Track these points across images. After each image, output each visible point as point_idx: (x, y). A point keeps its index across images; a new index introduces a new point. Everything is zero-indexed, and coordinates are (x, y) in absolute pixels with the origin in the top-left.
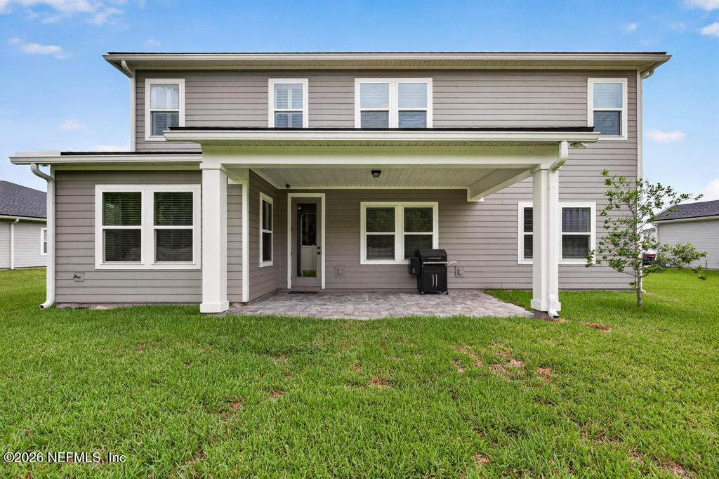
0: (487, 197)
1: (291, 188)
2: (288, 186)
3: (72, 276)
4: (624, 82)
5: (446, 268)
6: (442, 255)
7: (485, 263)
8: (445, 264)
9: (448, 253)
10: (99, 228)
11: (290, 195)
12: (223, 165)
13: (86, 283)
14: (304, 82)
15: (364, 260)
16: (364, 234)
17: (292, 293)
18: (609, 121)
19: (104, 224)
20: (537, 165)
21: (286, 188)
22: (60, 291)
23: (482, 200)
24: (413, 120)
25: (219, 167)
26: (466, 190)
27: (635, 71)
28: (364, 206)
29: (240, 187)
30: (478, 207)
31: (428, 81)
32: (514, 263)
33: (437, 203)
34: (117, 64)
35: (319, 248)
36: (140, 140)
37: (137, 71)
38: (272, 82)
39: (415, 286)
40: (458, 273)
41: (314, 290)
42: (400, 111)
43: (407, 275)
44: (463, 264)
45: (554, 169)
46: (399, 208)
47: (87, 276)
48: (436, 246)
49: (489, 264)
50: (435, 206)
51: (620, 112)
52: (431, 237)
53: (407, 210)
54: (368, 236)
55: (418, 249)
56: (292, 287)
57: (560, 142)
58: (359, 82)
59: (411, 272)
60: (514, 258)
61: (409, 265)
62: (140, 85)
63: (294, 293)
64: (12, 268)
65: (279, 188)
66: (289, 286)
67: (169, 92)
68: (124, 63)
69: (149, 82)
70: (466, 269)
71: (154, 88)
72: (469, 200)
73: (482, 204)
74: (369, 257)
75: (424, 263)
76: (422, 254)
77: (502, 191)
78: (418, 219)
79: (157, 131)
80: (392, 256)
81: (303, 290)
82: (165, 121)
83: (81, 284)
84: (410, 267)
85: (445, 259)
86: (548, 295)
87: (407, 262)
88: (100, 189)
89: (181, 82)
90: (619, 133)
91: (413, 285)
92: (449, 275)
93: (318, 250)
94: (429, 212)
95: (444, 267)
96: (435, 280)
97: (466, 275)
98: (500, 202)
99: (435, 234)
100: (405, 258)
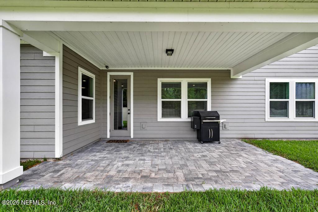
0: (243, 76)
1: (110, 68)
2: (107, 67)
6: (216, 115)
7: (243, 121)
8: (218, 122)
9: (219, 113)
11: (109, 74)
15: (160, 118)
16: (160, 100)
17: (110, 141)
21: (105, 68)
23: (241, 77)
26: (230, 70)
28: (160, 81)
29: (53, 58)
30: (238, 82)
32: (263, 121)
33: (210, 79)
35: (129, 110)
41: (125, 139)
43: (190, 128)
44: (229, 121)
46: (184, 83)
48: (209, 109)
49: (246, 121)
50: (209, 81)
52: (206, 102)
53: (189, 84)
54: (163, 102)
55: (197, 111)
56: (110, 137)
59: (192, 127)
60: (263, 117)
61: (191, 122)
65: (101, 69)
66: (108, 137)
70: (230, 124)
72: (232, 77)
73: (241, 80)
74: (163, 116)
75: (204, 121)
76: (201, 114)
80: (179, 116)
81: (118, 139)
84: (192, 124)
85: (218, 118)
87: (189, 120)
91: (194, 135)
92: (221, 128)
93: (129, 112)
94: (204, 85)
95: (218, 124)
96: (211, 133)
97: (229, 128)
98: (253, 78)
99: (209, 100)
100: (189, 116)
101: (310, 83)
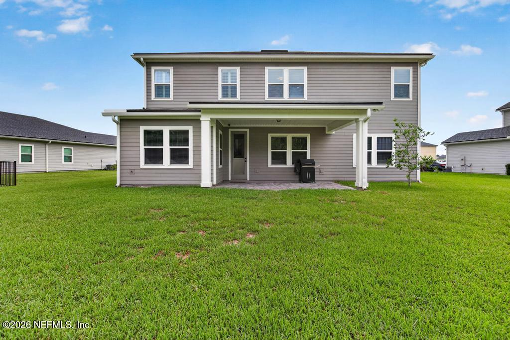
0: (336, 131)
1: (231, 126)
2: (229, 125)
3: (129, 171)
4: (411, 69)
5: (314, 169)
6: (312, 162)
7: (335, 167)
8: (314, 167)
9: (315, 161)
10: (142, 148)
11: (230, 130)
12: (211, 118)
13: (136, 175)
14: (238, 69)
15: (270, 165)
16: (270, 151)
18: (402, 90)
19: (145, 146)
20: (358, 119)
22: (123, 179)
23: (334, 133)
24: (296, 89)
25: (209, 120)
26: (325, 128)
27: (417, 63)
28: (270, 136)
29: (212, 127)
30: (332, 137)
31: (305, 69)
33: (309, 134)
34: (138, 60)
35: (246, 158)
36: (149, 100)
37: (147, 63)
38: (220, 69)
39: (298, 179)
40: (320, 172)
41: (243, 181)
42: (289, 85)
43: (293, 173)
44: (323, 167)
45: (365, 121)
46: (289, 137)
47: (136, 171)
48: (309, 157)
50: (308, 136)
51: (408, 85)
52: (306, 152)
53: (293, 138)
54: (272, 152)
55: (299, 159)
56: (231, 179)
57: (367, 109)
58: (267, 69)
59: (295, 171)
60: (351, 164)
62: (149, 70)
63: (233, 182)
64: (47, 171)
65: (225, 126)
66: (230, 179)
67: (164, 74)
68: (142, 59)
69: (153, 69)
70: (325, 170)
71: (156, 72)
72: (326, 133)
73: (334, 135)
74: (273, 163)
75: (303, 166)
76: (302, 162)
77: (345, 128)
78: (300, 143)
79: (158, 95)
80: (285, 163)
81: (237, 181)
82: (162, 90)
83: (134, 175)
84: (295, 169)
85: (314, 164)
86: (362, 179)
87: (293, 166)
88: (142, 129)
89: (171, 69)
90: (408, 96)
92: (316, 173)
93: (245, 160)
94: (305, 139)
95: (313, 169)
96: (308, 175)
97: (325, 173)
98: (343, 134)
99: (308, 151)
100: (292, 164)
101: (388, 138)
